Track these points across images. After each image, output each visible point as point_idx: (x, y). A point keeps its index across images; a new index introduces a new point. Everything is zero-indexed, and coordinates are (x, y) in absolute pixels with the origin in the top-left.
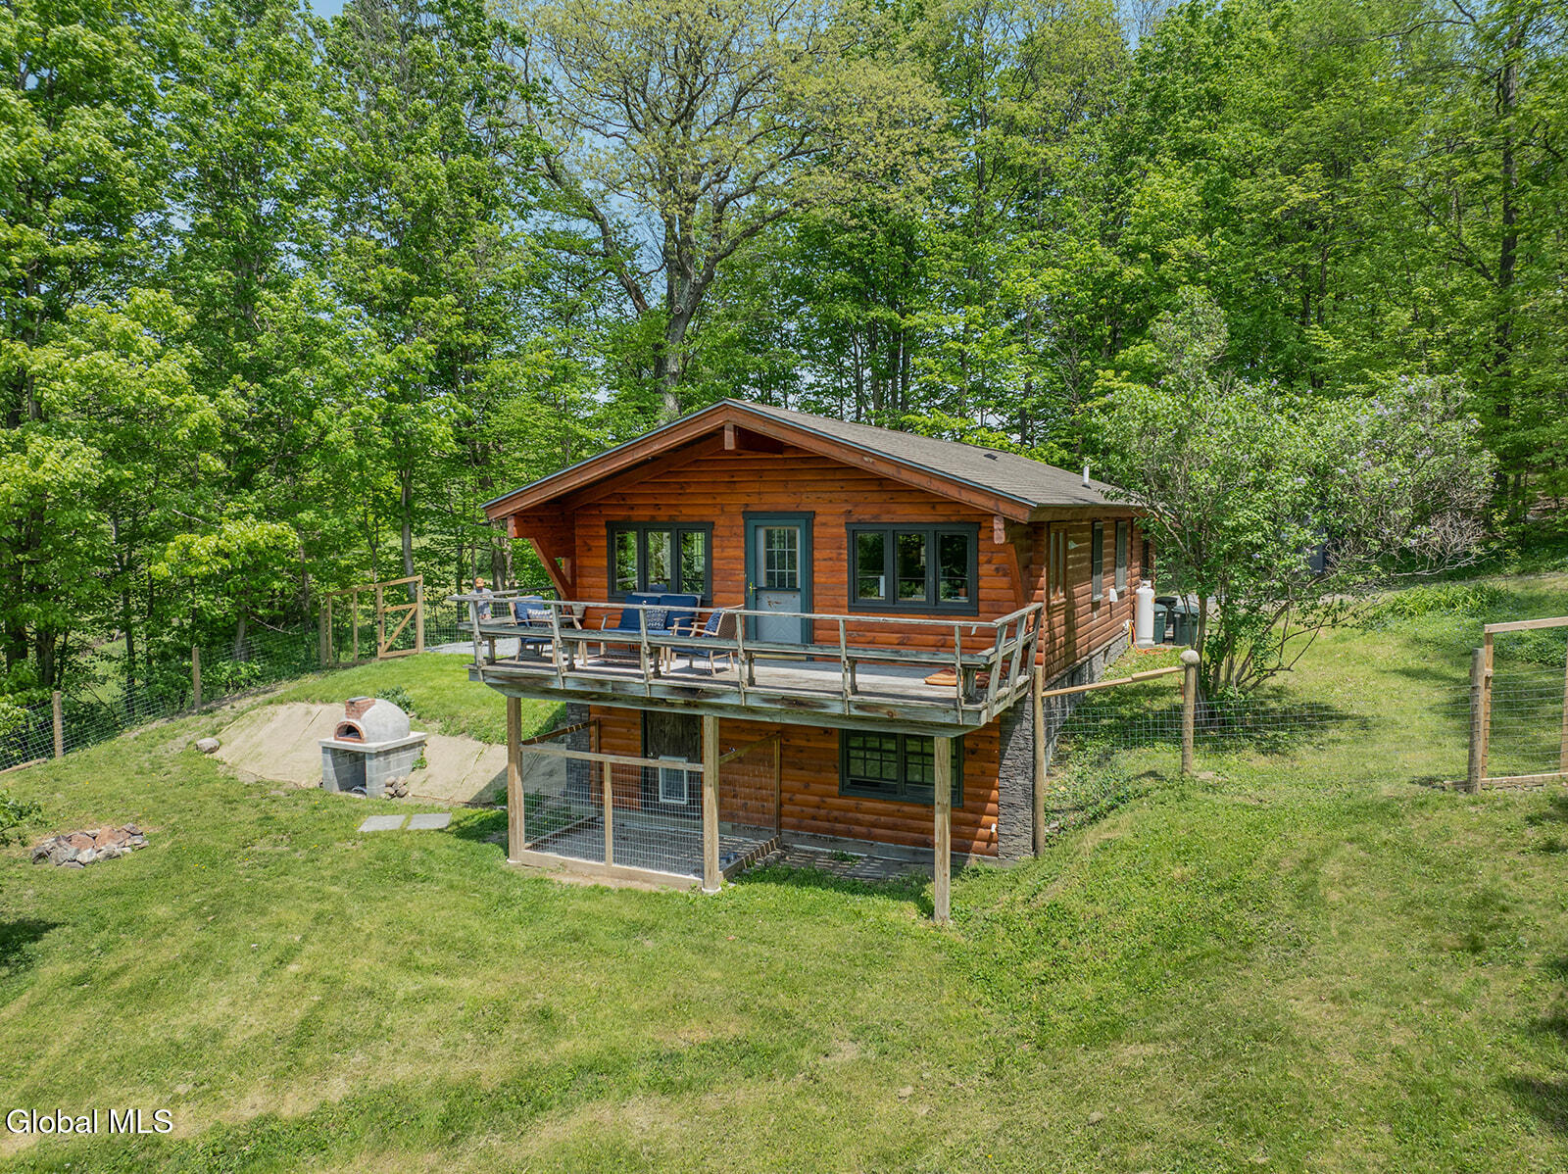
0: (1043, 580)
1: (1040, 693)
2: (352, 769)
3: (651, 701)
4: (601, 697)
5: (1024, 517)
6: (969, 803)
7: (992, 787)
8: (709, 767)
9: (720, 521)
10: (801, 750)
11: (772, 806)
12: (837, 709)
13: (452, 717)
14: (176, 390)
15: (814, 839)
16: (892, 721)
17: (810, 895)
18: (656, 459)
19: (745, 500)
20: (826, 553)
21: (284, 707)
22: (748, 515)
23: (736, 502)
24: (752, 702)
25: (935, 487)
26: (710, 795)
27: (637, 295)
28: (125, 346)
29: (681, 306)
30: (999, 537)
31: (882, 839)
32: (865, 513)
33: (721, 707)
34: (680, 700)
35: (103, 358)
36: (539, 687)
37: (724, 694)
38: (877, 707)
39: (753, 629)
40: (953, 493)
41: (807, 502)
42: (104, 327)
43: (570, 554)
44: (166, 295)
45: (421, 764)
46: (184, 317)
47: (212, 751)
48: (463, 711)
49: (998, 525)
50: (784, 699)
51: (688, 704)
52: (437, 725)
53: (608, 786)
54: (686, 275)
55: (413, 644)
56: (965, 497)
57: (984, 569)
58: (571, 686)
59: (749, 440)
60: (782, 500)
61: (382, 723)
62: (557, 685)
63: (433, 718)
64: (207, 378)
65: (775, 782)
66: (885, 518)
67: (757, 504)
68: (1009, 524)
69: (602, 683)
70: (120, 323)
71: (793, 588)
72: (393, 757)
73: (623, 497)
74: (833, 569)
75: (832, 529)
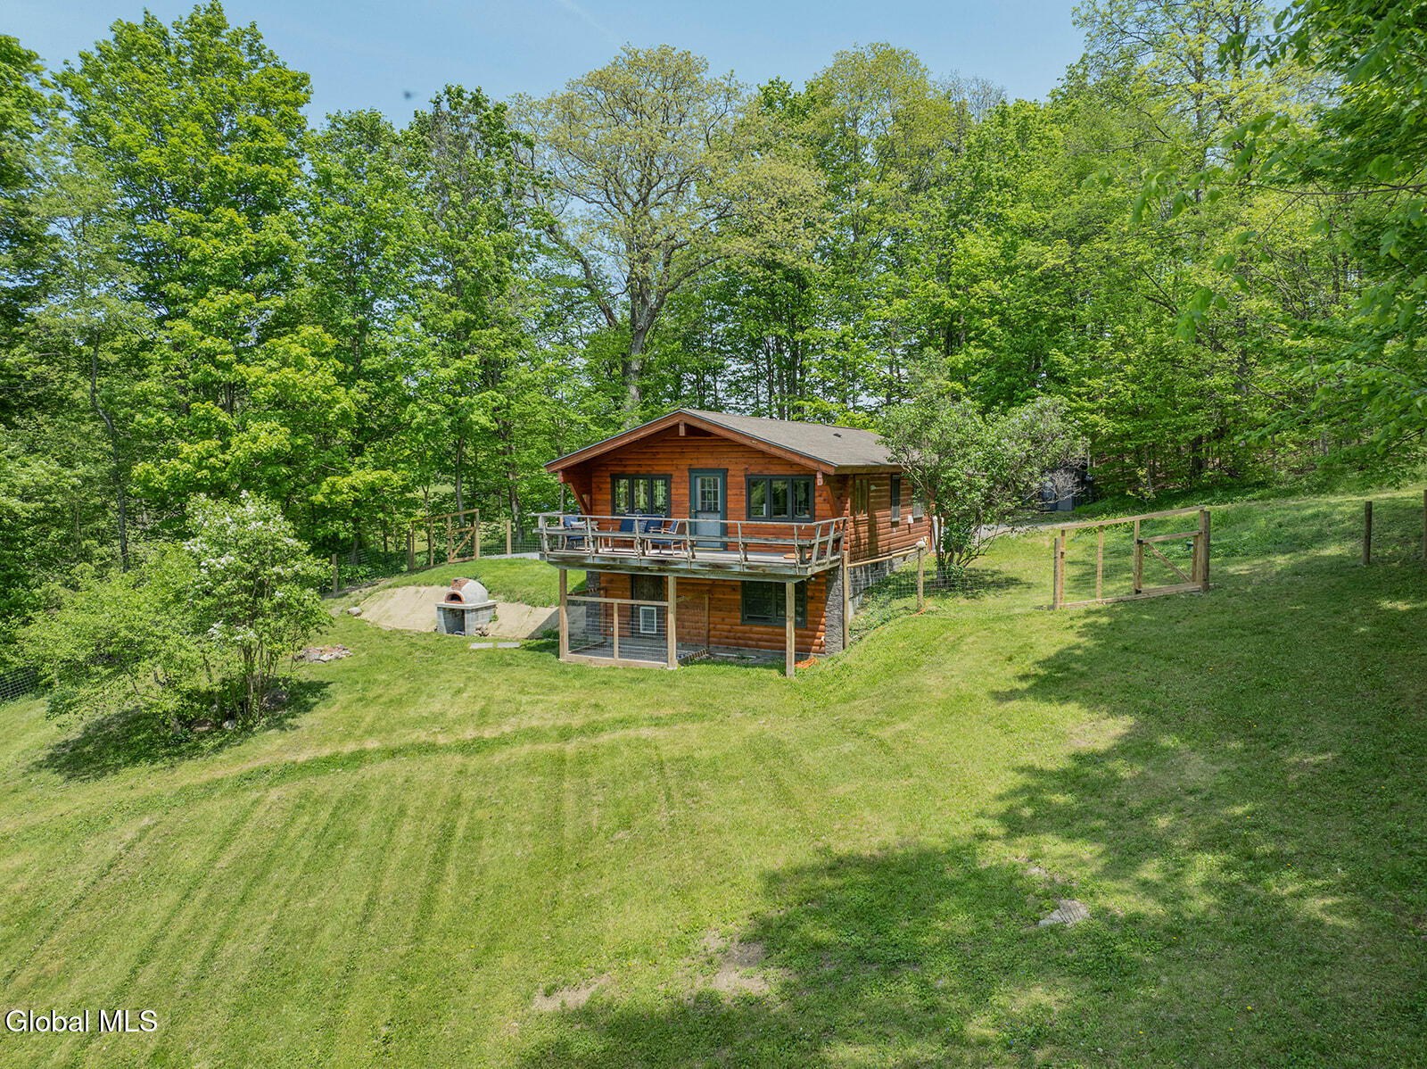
0: (848, 505)
1: (847, 565)
2: (456, 619)
3: (640, 569)
4: (612, 567)
5: (832, 472)
6: (808, 626)
7: (822, 616)
8: (671, 603)
9: (676, 474)
10: (720, 600)
11: (704, 632)
12: (737, 569)
13: (511, 592)
14: (327, 389)
15: (727, 649)
16: (765, 575)
17: (722, 668)
18: (643, 439)
19: (690, 462)
20: (734, 491)
21: (400, 590)
22: (691, 470)
23: (684, 463)
24: (694, 567)
25: (788, 456)
26: (671, 618)
27: (609, 313)
28: (299, 364)
29: (641, 324)
30: (820, 481)
31: (765, 647)
32: (755, 470)
33: (677, 571)
34: (656, 567)
35: (288, 372)
36: (578, 563)
37: (679, 563)
38: (758, 567)
39: (694, 529)
40: (797, 459)
41: (724, 464)
42: (287, 352)
43: (589, 492)
44: (319, 329)
45: (495, 618)
46: (330, 341)
47: (359, 614)
48: (517, 588)
49: (819, 476)
50: (710, 565)
51: (660, 570)
52: (502, 597)
53: (616, 615)
54: (645, 302)
55: (472, 554)
56: (803, 461)
57: (818, 500)
58: (597, 562)
59: (692, 431)
60: (710, 462)
61: (473, 593)
62: (589, 561)
63: (499, 593)
64: (345, 379)
65: (706, 619)
66: (766, 472)
67: (697, 464)
68: (825, 475)
69: (614, 559)
70: (296, 350)
71: (716, 511)
72: (480, 613)
73: (621, 460)
74: (737, 500)
75: (737, 477)
